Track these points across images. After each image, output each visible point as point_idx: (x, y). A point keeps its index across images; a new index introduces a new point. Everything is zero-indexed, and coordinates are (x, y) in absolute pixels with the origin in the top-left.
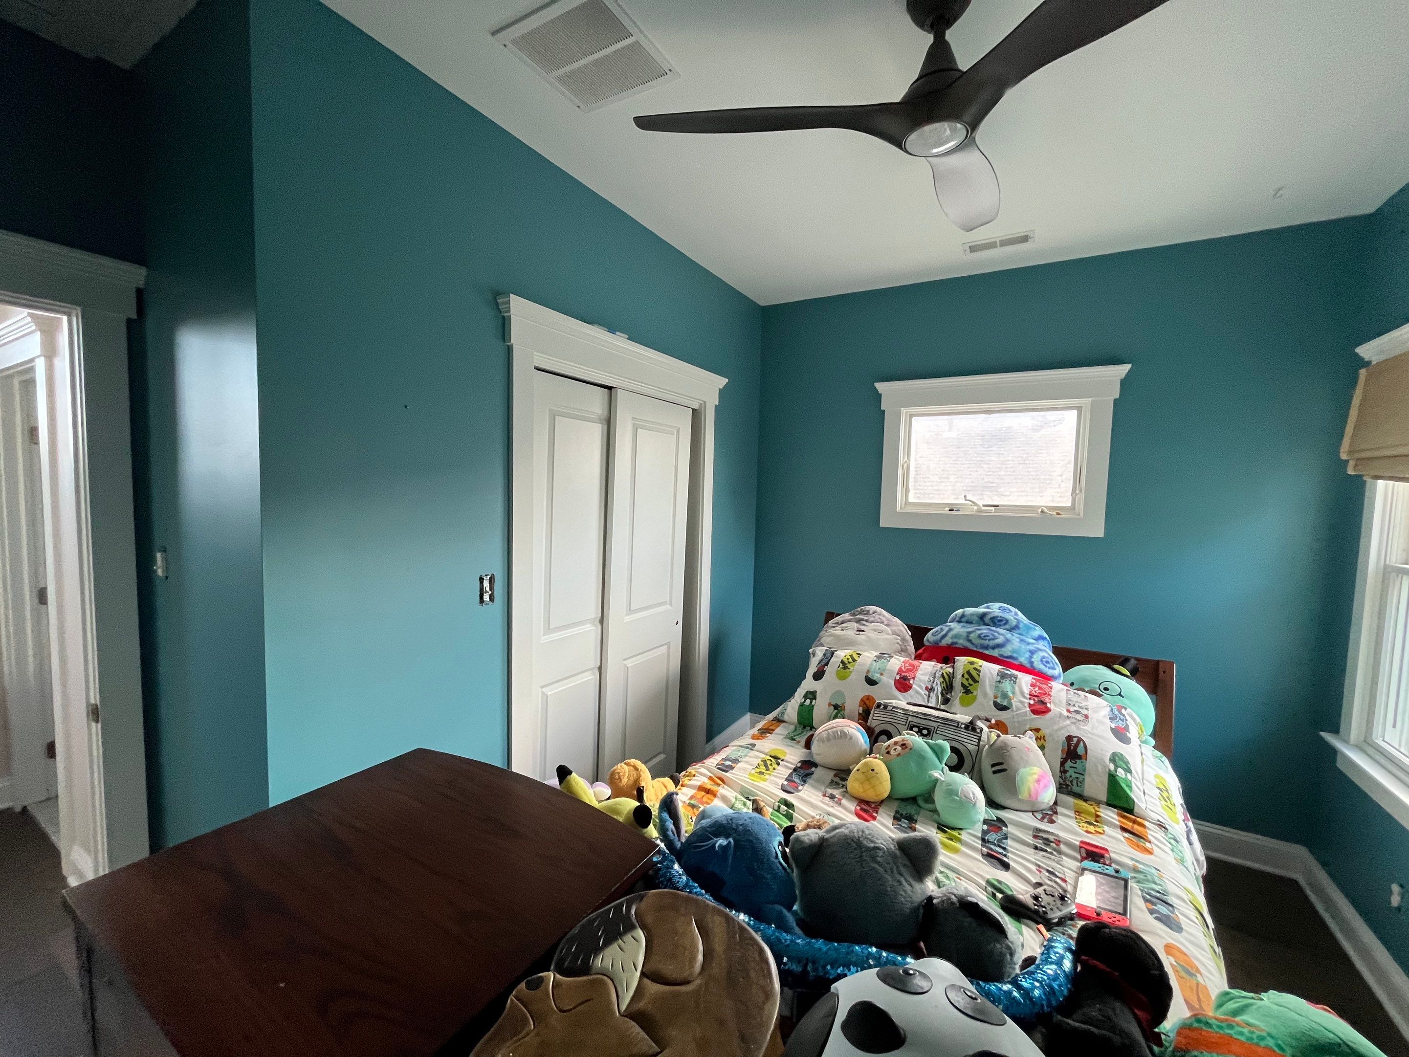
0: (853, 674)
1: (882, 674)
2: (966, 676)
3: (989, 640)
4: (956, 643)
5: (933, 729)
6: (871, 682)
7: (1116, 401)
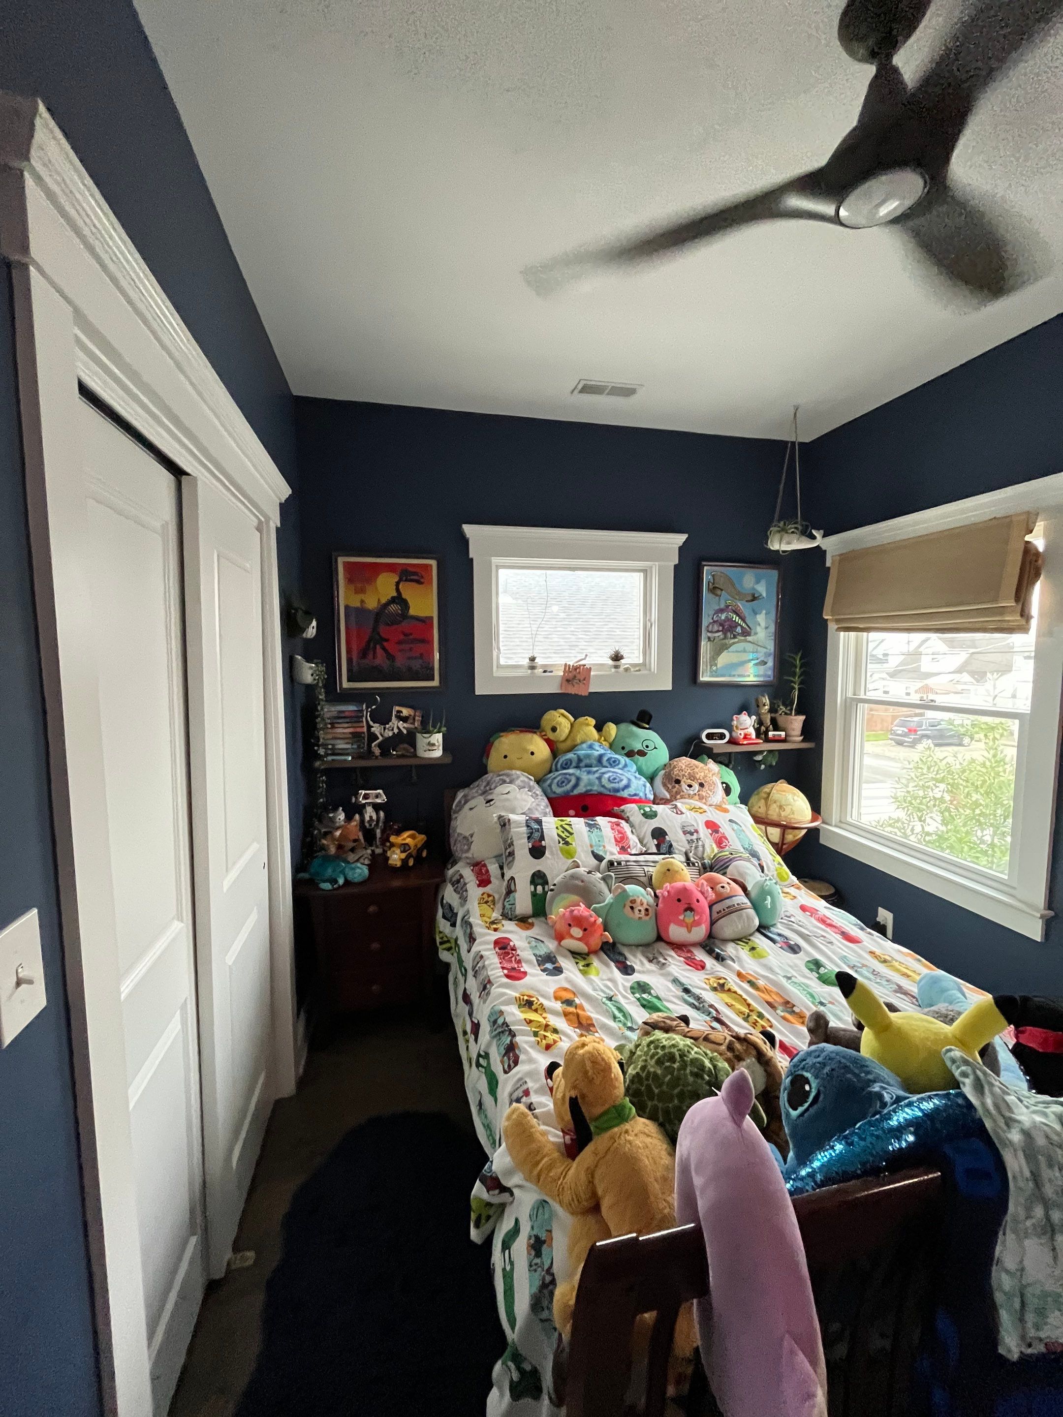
4: (592, 791)
7: (675, 566)
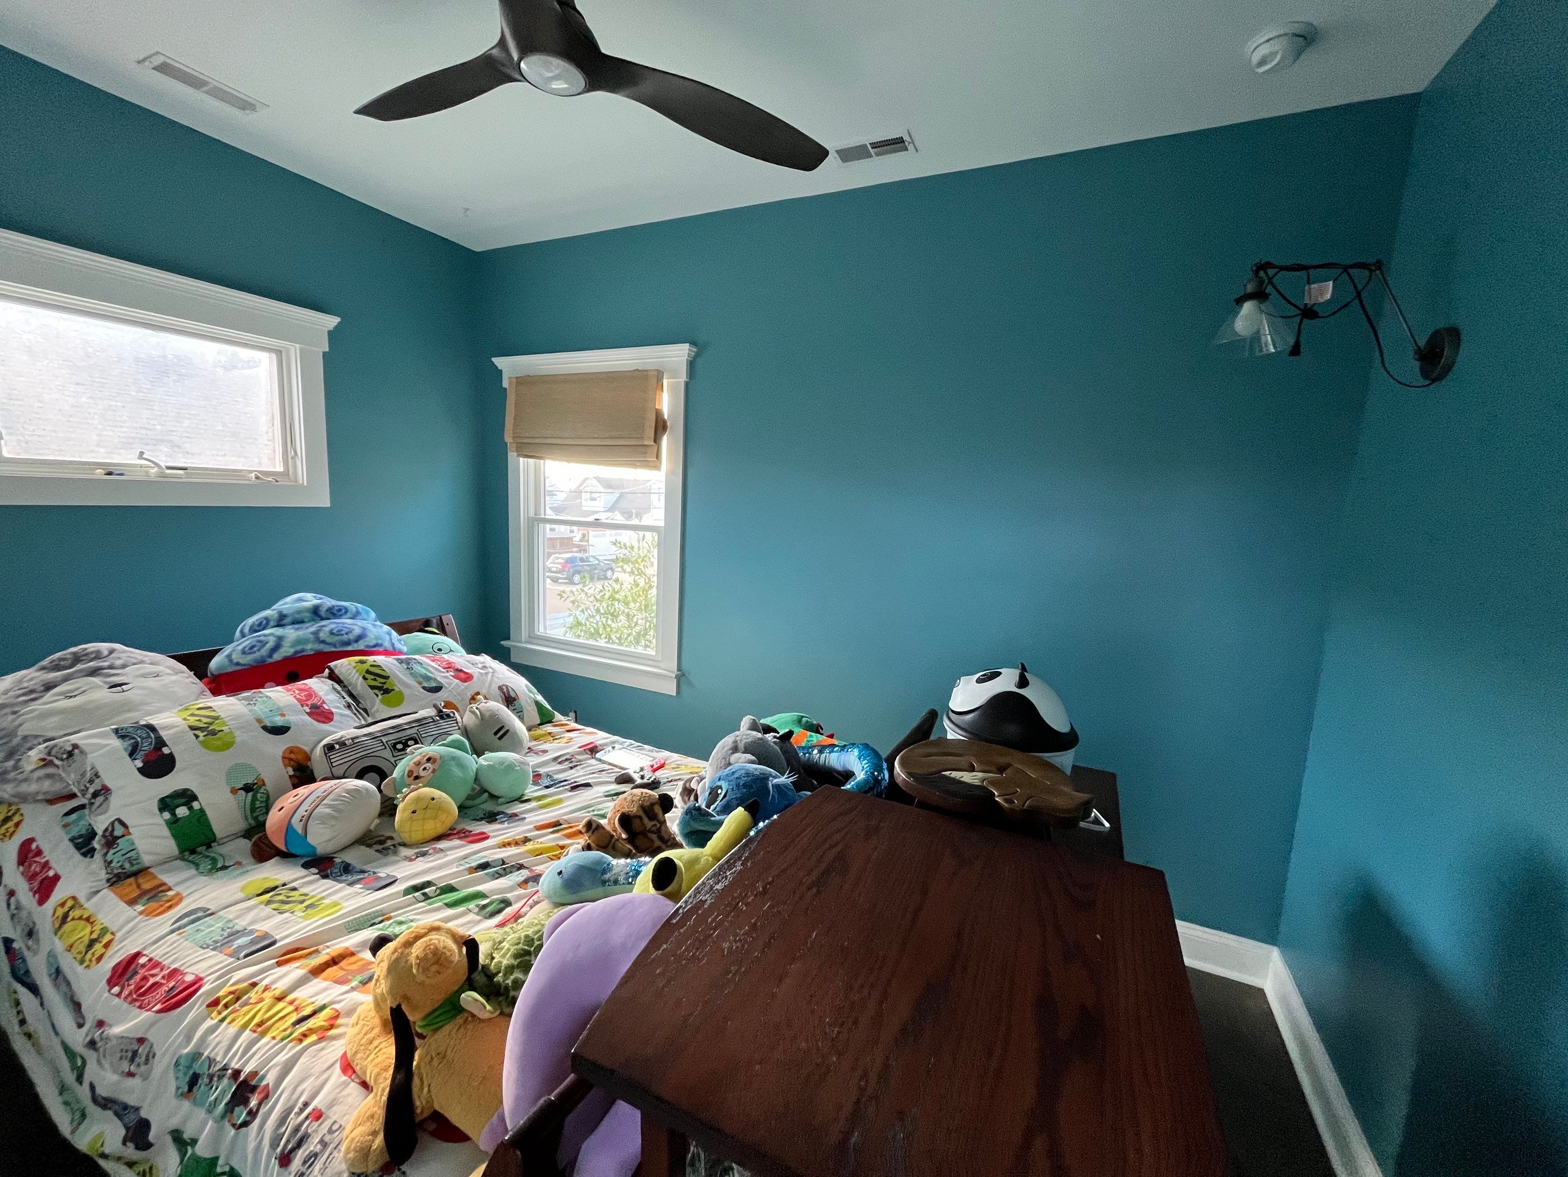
0: (237, 733)
1: (283, 715)
2: (368, 676)
3: (347, 634)
4: (303, 651)
5: (416, 735)
6: (279, 730)
